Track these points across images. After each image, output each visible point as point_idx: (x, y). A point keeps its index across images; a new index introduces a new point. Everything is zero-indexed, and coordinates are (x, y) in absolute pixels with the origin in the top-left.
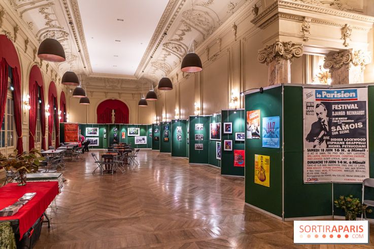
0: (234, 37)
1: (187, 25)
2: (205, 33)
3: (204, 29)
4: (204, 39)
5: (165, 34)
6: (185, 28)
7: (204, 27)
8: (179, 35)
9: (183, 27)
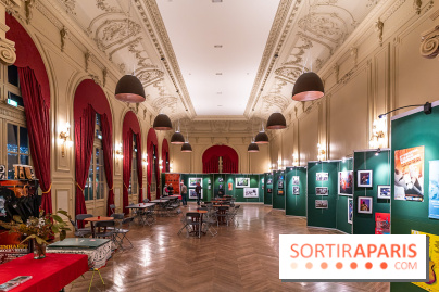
0: (379, 40)
1: (306, 38)
2: (333, 45)
3: (332, 40)
4: (331, 54)
5: (276, 56)
6: (303, 43)
7: (331, 36)
8: (296, 55)
9: (301, 43)
